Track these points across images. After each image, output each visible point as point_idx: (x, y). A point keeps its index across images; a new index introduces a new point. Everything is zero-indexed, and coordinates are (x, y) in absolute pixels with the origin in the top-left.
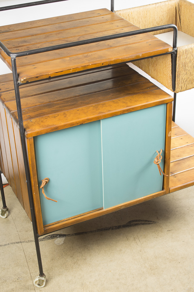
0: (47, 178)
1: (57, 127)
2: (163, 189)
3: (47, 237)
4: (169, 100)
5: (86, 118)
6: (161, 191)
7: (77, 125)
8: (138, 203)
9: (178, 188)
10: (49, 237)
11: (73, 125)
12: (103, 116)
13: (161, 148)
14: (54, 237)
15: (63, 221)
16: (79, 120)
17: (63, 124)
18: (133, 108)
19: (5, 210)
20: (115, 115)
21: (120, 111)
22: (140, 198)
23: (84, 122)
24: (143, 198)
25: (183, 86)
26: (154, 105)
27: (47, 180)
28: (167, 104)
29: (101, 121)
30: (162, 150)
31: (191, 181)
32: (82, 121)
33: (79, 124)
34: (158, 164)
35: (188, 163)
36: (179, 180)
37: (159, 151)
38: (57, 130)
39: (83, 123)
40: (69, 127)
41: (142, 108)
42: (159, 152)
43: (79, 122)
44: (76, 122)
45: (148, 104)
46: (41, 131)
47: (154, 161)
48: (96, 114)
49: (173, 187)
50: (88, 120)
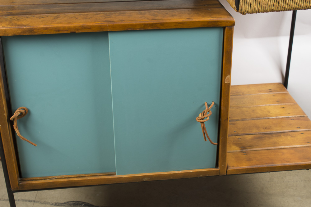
0: (24, 107)
1: (32, 28)
2: (217, 165)
3: (69, 203)
4: (227, 22)
5: (81, 24)
6: (213, 168)
7: (65, 32)
8: (172, 178)
9: (242, 169)
10: (71, 203)
11: (59, 31)
12: (109, 26)
13: (212, 100)
14: (77, 204)
15: (52, 178)
16: (70, 25)
17: (42, 26)
21: (140, 25)
22: (177, 172)
23: (78, 30)
24: (180, 172)
25: (253, 4)
27: (23, 111)
28: (224, 28)
30: (215, 104)
31: (267, 164)
32: (74, 27)
33: (69, 32)
34: (203, 123)
35: (275, 139)
36: (249, 160)
37: (209, 103)
38: (32, 34)
39: (77, 32)
41: (177, 27)
42: (209, 106)
43: (69, 28)
44: (64, 27)
45: (189, 22)
46: (5, 31)
47: (198, 117)
48: (99, 22)
49: (234, 166)
50: (84, 27)
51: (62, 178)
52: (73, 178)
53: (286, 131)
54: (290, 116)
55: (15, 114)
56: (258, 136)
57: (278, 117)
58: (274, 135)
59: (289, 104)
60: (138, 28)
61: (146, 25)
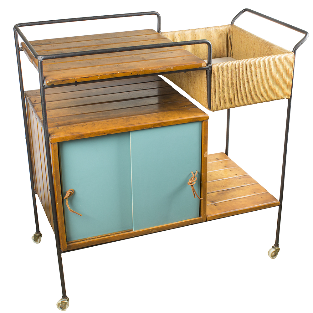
0: (72, 189)
1: (83, 134)
2: (200, 215)
4: (204, 117)
5: (114, 128)
6: (197, 217)
7: (104, 135)
9: (217, 216)
11: (100, 134)
12: (132, 127)
13: (196, 170)
15: (89, 239)
16: (107, 130)
17: (89, 132)
18: (164, 123)
19: (38, 235)
20: (145, 128)
21: (151, 125)
22: (174, 223)
23: (112, 132)
24: (176, 223)
25: (219, 105)
26: (188, 121)
27: (72, 192)
28: (202, 121)
29: (131, 133)
30: (198, 172)
31: (232, 210)
32: (110, 130)
33: (106, 134)
34: (192, 185)
35: (232, 193)
36: (219, 209)
37: (194, 172)
38: (83, 138)
39: (111, 134)
40: (95, 136)
41: (174, 124)
42: (194, 174)
43: (107, 132)
44: (103, 131)
45: (181, 120)
46: (66, 137)
47: (188, 182)
48: (125, 125)
49: (211, 214)
50: (116, 130)
51: (96, 238)
52: (104, 237)
53: (238, 187)
54: (237, 176)
55: (67, 194)
56: (220, 192)
57: (229, 178)
58: (231, 190)
59: (234, 167)
60: (150, 127)
61: (155, 125)
